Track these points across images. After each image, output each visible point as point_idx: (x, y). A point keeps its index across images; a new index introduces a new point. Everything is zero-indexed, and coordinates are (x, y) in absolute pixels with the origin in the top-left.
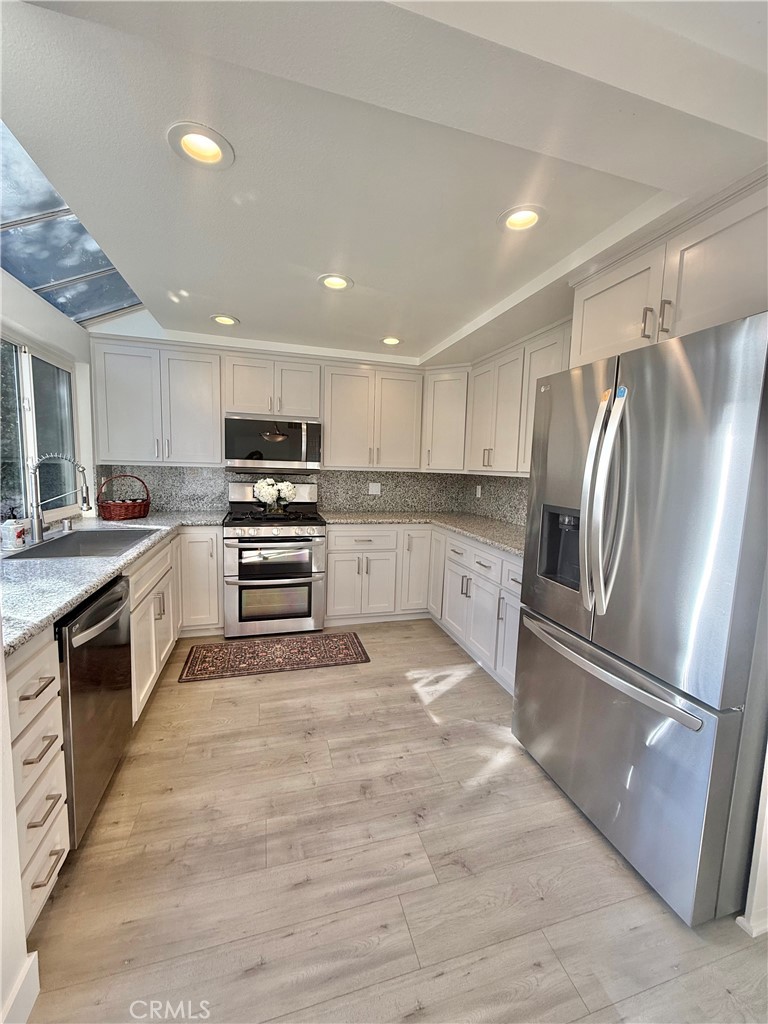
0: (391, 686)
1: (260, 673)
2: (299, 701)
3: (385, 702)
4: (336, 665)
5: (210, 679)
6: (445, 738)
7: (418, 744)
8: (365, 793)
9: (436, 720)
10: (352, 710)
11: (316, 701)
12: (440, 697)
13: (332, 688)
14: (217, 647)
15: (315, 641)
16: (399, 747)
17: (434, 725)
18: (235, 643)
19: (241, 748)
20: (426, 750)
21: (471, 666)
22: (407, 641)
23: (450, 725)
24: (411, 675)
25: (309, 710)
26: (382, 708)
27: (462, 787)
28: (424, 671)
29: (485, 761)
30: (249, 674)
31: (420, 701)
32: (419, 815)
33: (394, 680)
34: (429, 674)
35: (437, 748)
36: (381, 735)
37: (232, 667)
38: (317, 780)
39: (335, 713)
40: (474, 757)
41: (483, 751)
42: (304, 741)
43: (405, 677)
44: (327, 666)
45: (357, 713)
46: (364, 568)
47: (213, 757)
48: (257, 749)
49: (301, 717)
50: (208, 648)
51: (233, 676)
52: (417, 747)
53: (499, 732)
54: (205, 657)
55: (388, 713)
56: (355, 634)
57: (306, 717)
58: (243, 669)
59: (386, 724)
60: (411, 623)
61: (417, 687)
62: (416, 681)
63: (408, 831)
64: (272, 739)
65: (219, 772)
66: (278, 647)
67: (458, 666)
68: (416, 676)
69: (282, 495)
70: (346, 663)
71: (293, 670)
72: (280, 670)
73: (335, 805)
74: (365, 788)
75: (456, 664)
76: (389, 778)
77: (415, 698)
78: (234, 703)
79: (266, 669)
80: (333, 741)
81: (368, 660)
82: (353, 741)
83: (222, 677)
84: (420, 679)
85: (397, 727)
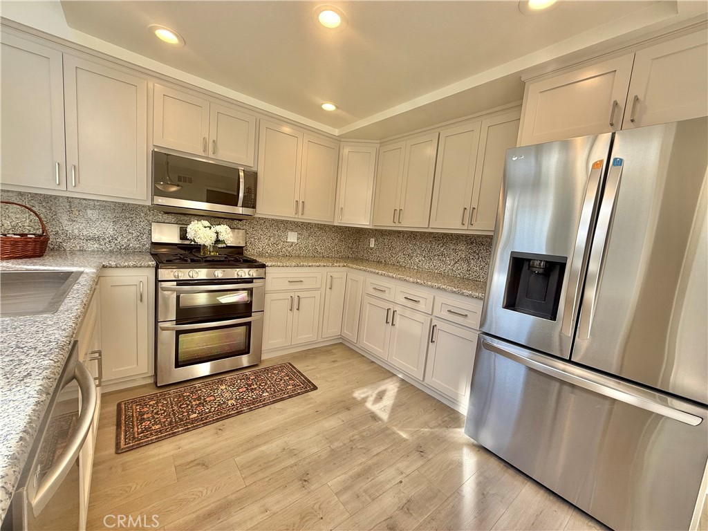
0: (348, 409)
1: (218, 420)
2: (274, 445)
3: (353, 426)
4: (290, 397)
5: (158, 440)
6: (420, 450)
7: (405, 463)
9: (404, 435)
10: (331, 442)
11: (290, 439)
13: (299, 422)
14: (152, 399)
15: (257, 375)
16: (393, 471)
17: (405, 440)
18: (172, 391)
20: (414, 468)
21: (395, 378)
22: (336, 365)
23: (415, 436)
24: (358, 394)
25: (292, 453)
26: (354, 434)
28: (365, 390)
30: (205, 424)
31: (380, 419)
33: (347, 404)
34: (370, 392)
35: (421, 463)
36: (370, 462)
37: (181, 420)
39: (315, 450)
40: (451, 464)
42: (304, 492)
43: (354, 398)
44: (282, 399)
45: (337, 444)
46: (295, 305)
48: (260, 518)
49: (283, 465)
50: (142, 402)
51: (187, 430)
52: (406, 467)
54: (142, 414)
55: (363, 438)
56: (289, 363)
57: (292, 461)
58: (193, 421)
59: (368, 450)
60: (330, 348)
61: (369, 405)
62: (364, 400)
64: (270, 500)
66: (223, 387)
67: (387, 381)
68: (362, 396)
69: (221, 238)
70: (299, 394)
71: (251, 410)
72: (239, 413)
75: (384, 379)
76: (405, 509)
77: (374, 417)
78: (204, 465)
79: (222, 414)
80: (333, 482)
81: (315, 388)
82: (351, 477)
83: (174, 434)
84: (367, 397)
85: (379, 450)
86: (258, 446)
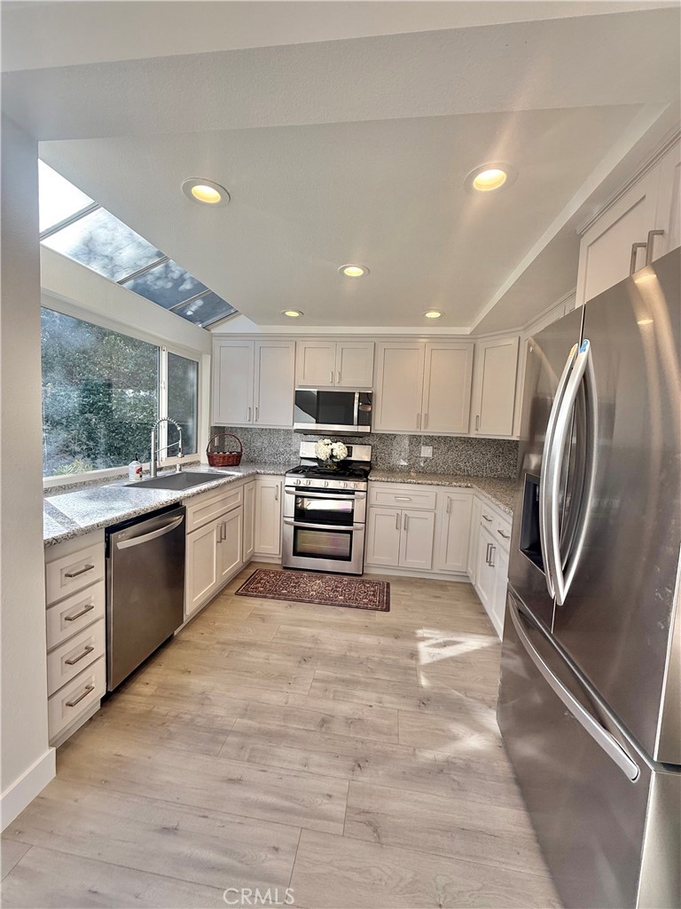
0: (397, 638)
1: (294, 600)
2: (311, 631)
3: (383, 651)
4: (357, 607)
5: (256, 596)
6: (424, 701)
7: (394, 699)
8: (322, 726)
9: (424, 682)
10: (350, 651)
11: (324, 634)
12: (439, 661)
13: (343, 627)
14: (273, 573)
15: (350, 583)
16: (374, 696)
17: (419, 686)
18: (288, 572)
19: (249, 656)
20: (398, 707)
22: (435, 600)
23: (436, 690)
24: (424, 632)
25: (315, 640)
26: (377, 656)
27: (414, 755)
28: (437, 632)
29: (454, 738)
30: (285, 599)
31: (417, 659)
32: (359, 764)
33: (405, 634)
34: (440, 636)
35: (411, 709)
36: (363, 679)
37: (276, 591)
38: (290, 700)
39: (334, 648)
40: (443, 731)
41: (457, 728)
42: (297, 665)
43: (415, 633)
44: (350, 606)
45: (353, 654)
46: (403, 524)
47: (227, 657)
48: (261, 660)
49: (305, 644)
50: (266, 573)
51: (273, 598)
52: (391, 702)
53: (485, 714)
54: (262, 579)
55: (380, 663)
56: (388, 584)
57: (310, 645)
58: (283, 594)
59: (372, 671)
60: (448, 584)
61: (422, 646)
63: (342, 775)
64: (275, 656)
65: (225, 669)
66: (318, 582)
67: (476, 636)
68: (425, 635)
70: (367, 608)
71: (320, 603)
72: (309, 602)
73: (294, 727)
74: (324, 722)
75: (475, 633)
76: (350, 721)
77: (414, 655)
78: (263, 620)
79: (299, 599)
80: (321, 672)
81: (387, 609)
82: (336, 678)
83: (265, 597)
84: (430, 638)
85: (382, 677)
86: (301, 626)
